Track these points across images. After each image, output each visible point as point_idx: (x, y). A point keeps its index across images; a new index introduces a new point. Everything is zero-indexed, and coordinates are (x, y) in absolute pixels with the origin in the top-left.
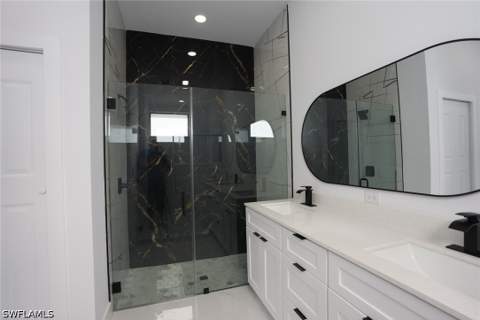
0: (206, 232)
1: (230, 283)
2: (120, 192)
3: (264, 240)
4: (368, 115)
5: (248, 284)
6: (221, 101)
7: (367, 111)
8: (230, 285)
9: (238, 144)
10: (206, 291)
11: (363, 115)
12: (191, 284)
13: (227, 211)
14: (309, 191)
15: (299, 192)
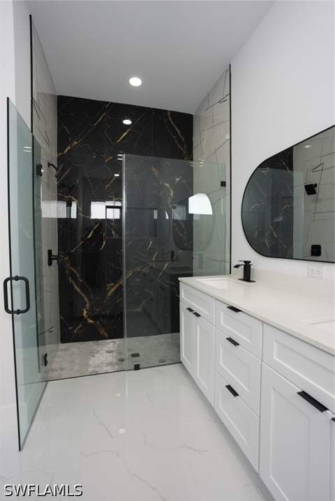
0: (139, 310)
1: (161, 361)
2: (50, 264)
3: (198, 315)
4: (316, 189)
5: (181, 362)
6: (156, 173)
7: (316, 185)
8: (162, 363)
9: (176, 221)
10: (137, 368)
11: (311, 189)
12: (122, 360)
13: (161, 287)
14: (247, 266)
15: (237, 266)
